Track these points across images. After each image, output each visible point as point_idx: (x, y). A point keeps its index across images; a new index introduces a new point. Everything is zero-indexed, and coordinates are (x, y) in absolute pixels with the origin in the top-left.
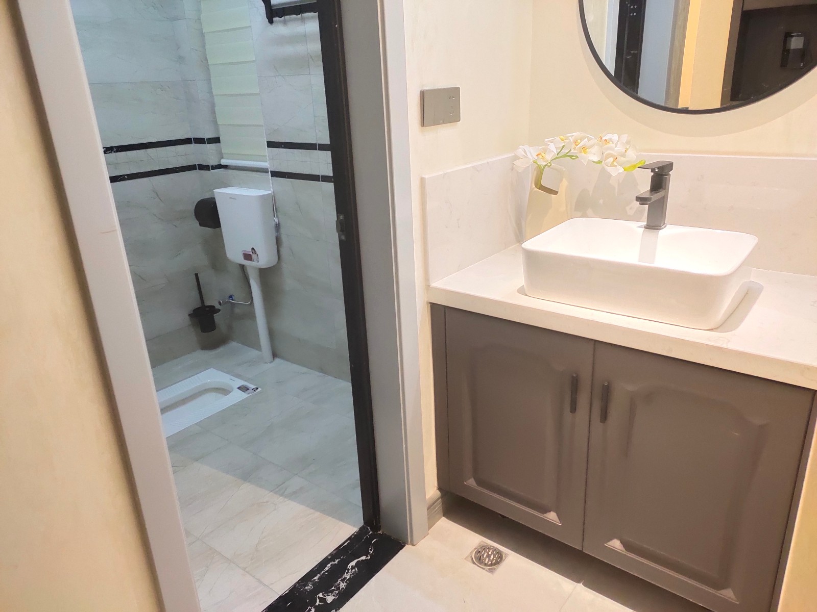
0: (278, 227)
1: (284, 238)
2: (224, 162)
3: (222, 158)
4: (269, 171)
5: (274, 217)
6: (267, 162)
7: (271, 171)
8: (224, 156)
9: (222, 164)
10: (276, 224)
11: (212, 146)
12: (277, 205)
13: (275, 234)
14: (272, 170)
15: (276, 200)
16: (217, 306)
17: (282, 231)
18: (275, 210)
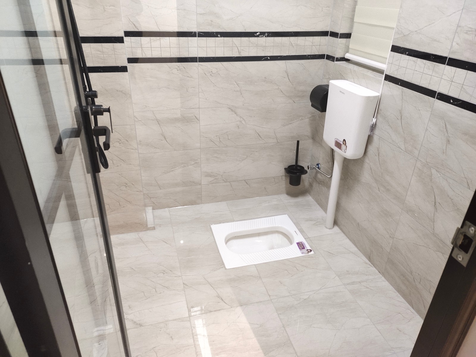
0: (373, 127)
1: (375, 138)
2: (347, 56)
3: (347, 52)
4: (385, 74)
5: (374, 118)
6: (385, 64)
7: (386, 75)
8: (350, 51)
9: (346, 57)
10: (373, 125)
11: (343, 40)
12: (380, 108)
13: (368, 133)
14: (388, 74)
15: (381, 103)
16: (306, 168)
17: (377, 132)
18: (377, 112)
